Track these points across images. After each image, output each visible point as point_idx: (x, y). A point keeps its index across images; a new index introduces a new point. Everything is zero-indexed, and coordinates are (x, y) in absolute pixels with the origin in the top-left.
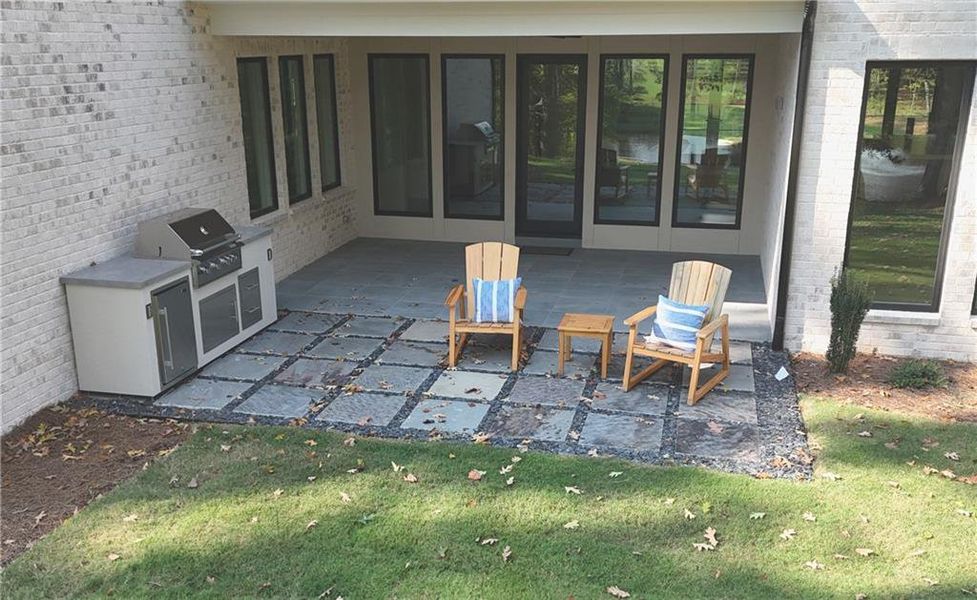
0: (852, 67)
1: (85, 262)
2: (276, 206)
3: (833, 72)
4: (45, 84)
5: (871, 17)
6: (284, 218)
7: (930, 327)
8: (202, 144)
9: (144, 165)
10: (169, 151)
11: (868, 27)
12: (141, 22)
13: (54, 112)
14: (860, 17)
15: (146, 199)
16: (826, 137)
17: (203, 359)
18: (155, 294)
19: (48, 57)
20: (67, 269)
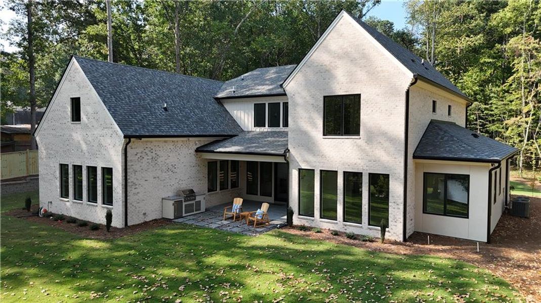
0: (296, 169)
1: (167, 196)
2: (216, 190)
3: (293, 170)
4: (164, 168)
5: (298, 161)
6: (218, 193)
7: (313, 220)
8: (196, 177)
9: (182, 181)
10: (188, 179)
11: (298, 163)
12: (185, 157)
13: (165, 172)
14: (296, 161)
15: (182, 187)
16: (293, 181)
17: (184, 215)
18: (175, 202)
19: (166, 164)
20: (163, 197)
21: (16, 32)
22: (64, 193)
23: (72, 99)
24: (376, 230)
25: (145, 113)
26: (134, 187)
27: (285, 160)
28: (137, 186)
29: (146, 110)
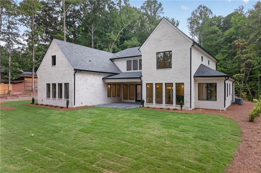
0: (145, 84)
2: (111, 97)
7: (153, 105)
8: (103, 90)
10: (99, 90)
12: (98, 81)
13: (90, 86)
19: (90, 83)
21: (26, 35)
22: (48, 96)
23: (52, 56)
24: (179, 106)
25: (82, 62)
26: (78, 91)
27: (141, 80)
28: (79, 91)
29: (82, 61)
